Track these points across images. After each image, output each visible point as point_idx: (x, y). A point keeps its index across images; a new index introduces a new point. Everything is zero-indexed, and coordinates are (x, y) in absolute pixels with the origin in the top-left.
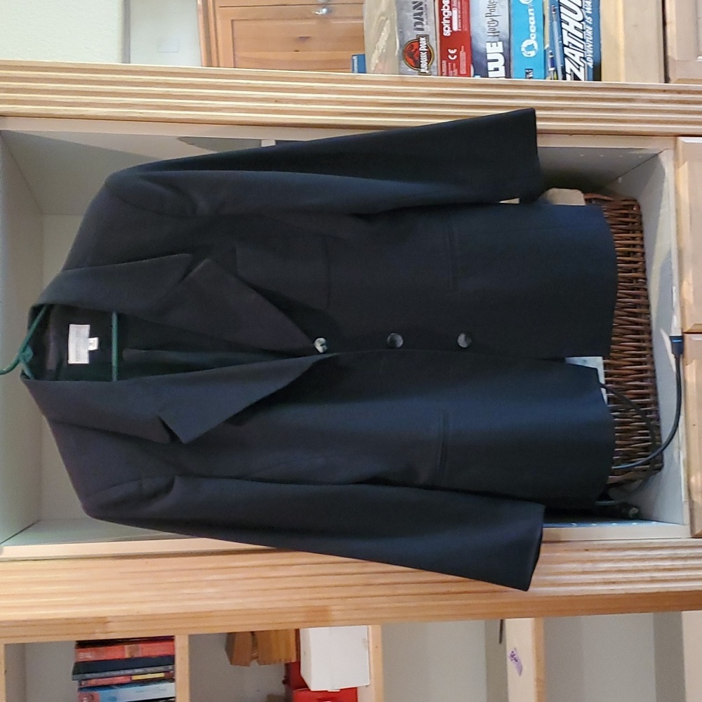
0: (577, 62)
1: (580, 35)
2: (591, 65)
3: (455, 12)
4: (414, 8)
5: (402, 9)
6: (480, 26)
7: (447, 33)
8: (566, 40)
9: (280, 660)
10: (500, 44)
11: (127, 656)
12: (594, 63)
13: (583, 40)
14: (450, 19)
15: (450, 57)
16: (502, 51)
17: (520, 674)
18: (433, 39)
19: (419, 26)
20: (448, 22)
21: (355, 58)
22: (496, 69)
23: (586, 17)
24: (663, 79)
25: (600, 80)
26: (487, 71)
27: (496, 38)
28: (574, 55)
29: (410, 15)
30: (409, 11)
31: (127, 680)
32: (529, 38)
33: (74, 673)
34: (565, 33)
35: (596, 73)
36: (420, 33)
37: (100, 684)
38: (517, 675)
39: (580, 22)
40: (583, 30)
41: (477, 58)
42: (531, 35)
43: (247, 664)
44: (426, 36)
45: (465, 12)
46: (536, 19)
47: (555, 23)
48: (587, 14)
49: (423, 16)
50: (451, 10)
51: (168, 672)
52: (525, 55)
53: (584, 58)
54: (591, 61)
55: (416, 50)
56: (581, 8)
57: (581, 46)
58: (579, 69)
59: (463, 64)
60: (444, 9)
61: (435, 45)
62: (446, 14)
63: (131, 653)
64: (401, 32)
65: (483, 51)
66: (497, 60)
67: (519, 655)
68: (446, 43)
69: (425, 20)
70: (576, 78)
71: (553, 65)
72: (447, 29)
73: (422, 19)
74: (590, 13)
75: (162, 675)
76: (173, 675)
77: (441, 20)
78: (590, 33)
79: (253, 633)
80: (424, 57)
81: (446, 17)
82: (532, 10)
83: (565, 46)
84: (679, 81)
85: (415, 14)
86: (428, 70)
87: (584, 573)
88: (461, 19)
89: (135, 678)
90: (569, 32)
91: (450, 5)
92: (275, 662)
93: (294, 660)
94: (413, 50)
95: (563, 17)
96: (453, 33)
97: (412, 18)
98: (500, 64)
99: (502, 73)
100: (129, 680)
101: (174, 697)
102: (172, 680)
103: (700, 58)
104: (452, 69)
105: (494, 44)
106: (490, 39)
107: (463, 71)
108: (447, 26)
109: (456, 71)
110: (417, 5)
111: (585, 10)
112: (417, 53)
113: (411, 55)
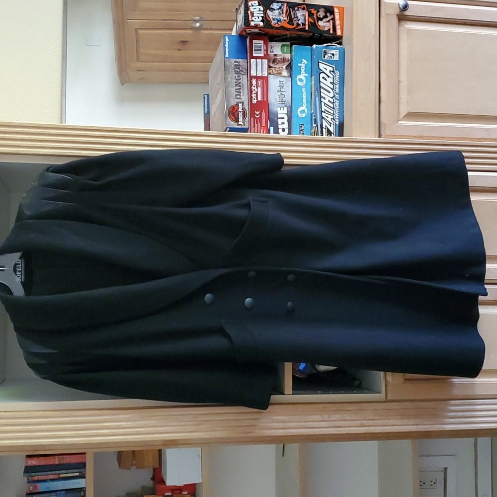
0: (329, 122)
1: (332, 106)
2: (337, 123)
3: (259, 89)
4: (236, 85)
5: (228, 86)
6: (274, 97)
7: (254, 101)
8: (324, 108)
9: (149, 467)
10: (286, 108)
11: (57, 462)
12: (339, 122)
13: (333, 108)
14: (257, 93)
15: (256, 116)
16: (286, 113)
18: (246, 104)
19: (238, 97)
20: (255, 95)
21: (206, 96)
22: (283, 123)
23: (336, 95)
24: (377, 135)
25: (342, 136)
26: (278, 124)
27: (283, 105)
28: (328, 117)
29: (233, 90)
30: (232, 88)
31: (56, 477)
32: (303, 106)
33: (24, 472)
34: (323, 104)
35: (341, 131)
36: (239, 100)
37: (39, 479)
39: (332, 98)
41: (272, 116)
42: (304, 104)
43: (129, 469)
44: (243, 103)
45: (265, 89)
46: (306, 95)
47: (317, 98)
48: (336, 93)
49: (241, 91)
50: (257, 88)
51: (82, 472)
52: (299, 116)
53: (334, 119)
54: (338, 121)
55: (236, 111)
56: (333, 89)
57: (332, 112)
58: (330, 126)
59: (263, 121)
60: (253, 88)
61: (246, 107)
62: (254, 90)
63: (59, 461)
64: (228, 100)
65: (276, 112)
66: (283, 118)
68: (253, 107)
69: (242, 92)
70: (329, 133)
71: (316, 122)
72: (254, 99)
73: (240, 93)
74: (338, 92)
75: (78, 474)
76: (85, 474)
77: (251, 94)
78: (337, 104)
79: (133, 451)
80: (241, 115)
81: (254, 92)
82: (305, 89)
83: (323, 112)
84: (387, 137)
85: (236, 90)
86: (243, 123)
88: (263, 94)
89: (61, 476)
90: (325, 104)
91: (256, 85)
92: (146, 467)
93: (158, 466)
94: (234, 111)
95: (322, 94)
96: (258, 101)
97: (234, 91)
98: (285, 120)
99: (286, 126)
100: (58, 477)
101: (85, 488)
102: (84, 477)
103: (400, 122)
104: (257, 123)
105: (282, 109)
106: (280, 105)
107: (263, 124)
108: (255, 97)
109: (259, 124)
110: (238, 84)
111: (335, 91)
112: (237, 113)
113: (233, 114)
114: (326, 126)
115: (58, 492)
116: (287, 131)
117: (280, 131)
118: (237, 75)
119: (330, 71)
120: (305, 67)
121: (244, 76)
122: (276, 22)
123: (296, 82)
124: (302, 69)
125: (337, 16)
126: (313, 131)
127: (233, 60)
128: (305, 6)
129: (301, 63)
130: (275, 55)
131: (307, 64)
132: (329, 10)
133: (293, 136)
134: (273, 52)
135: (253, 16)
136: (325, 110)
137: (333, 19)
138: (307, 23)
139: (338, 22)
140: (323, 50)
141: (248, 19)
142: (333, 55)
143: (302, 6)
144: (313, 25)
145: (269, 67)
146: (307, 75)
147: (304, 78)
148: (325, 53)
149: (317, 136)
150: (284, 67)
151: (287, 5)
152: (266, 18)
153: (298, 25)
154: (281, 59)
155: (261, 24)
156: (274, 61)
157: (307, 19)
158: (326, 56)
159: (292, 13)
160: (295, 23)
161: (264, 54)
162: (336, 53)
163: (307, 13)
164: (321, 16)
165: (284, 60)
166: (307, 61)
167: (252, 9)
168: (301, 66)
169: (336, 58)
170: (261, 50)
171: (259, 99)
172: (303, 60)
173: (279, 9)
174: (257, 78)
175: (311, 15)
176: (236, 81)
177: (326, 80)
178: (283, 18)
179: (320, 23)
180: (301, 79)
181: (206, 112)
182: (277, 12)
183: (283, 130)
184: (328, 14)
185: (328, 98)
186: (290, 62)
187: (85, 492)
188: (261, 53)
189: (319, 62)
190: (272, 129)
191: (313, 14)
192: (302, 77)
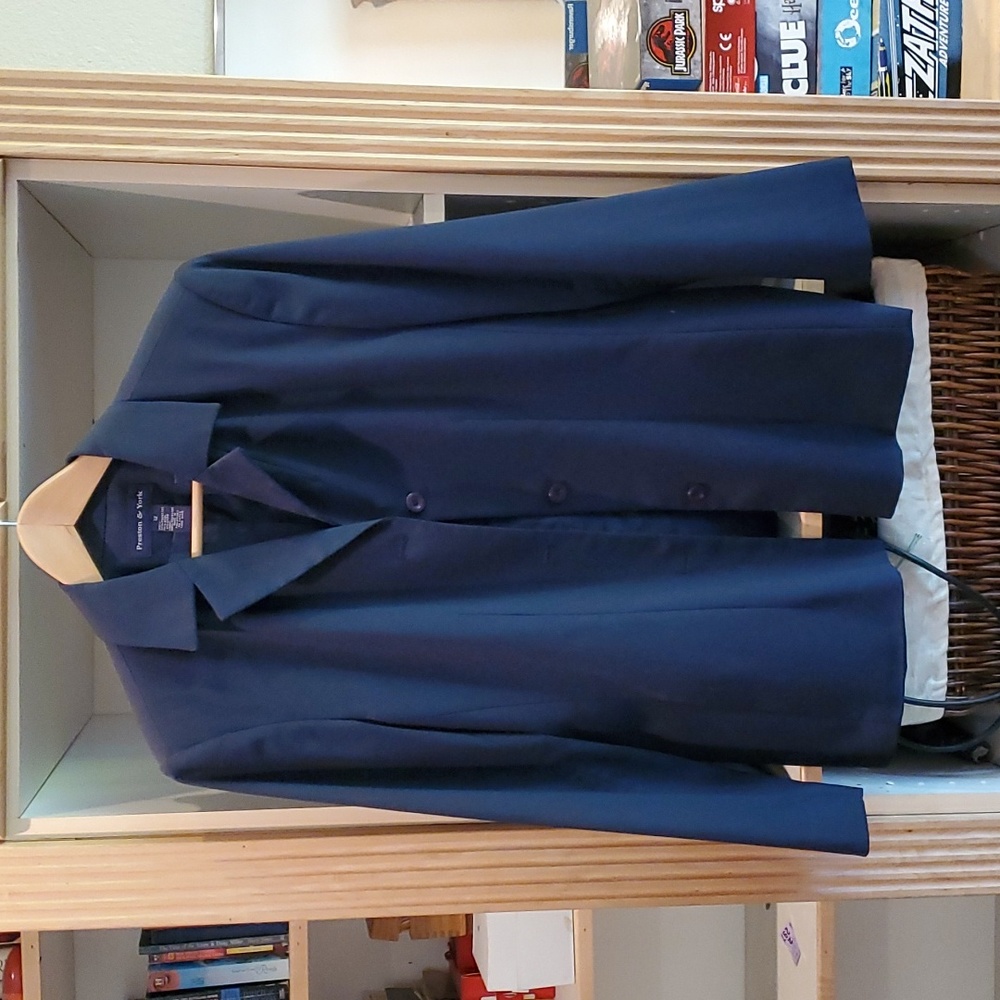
0: (922, 60)
1: (929, 14)
2: (944, 62)
7: (718, 7)
8: (907, 22)
9: (443, 933)
10: (801, 24)
12: (950, 60)
13: (934, 22)
15: (721, 45)
16: (804, 37)
17: (797, 964)
18: (695, 16)
21: (570, 6)
22: (794, 66)
26: (779, 67)
27: (796, 16)
28: (918, 47)
31: (219, 955)
32: (849, 17)
33: (141, 944)
34: (905, 10)
35: (952, 82)
36: (675, 6)
37: (179, 959)
38: (792, 962)
40: (935, 7)
41: (764, 47)
42: (853, 11)
43: (394, 938)
44: (685, 12)
51: (280, 943)
52: (841, 44)
53: (934, 52)
54: (946, 57)
55: (669, 33)
57: (931, 32)
58: (926, 70)
59: (742, 58)
61: (698, 25)
64: (646, 5)
65: (775, 35)
66: (796, 51)
67: (795, 934)
68: (714, 23)
70: (922, 89)
71: (885, 61)
75: (270, 948)
76: (286, 948)
78: (945, 11)
80: (680, 44)
83: (905, 32)
86: (686, 66)
87: (904, 864)
89: (230, 951)
90: (911, 10)
92: (435, 935)
93: (463, 933)
94: (663, 35)
96: (727, 7)
98: (800, 58)
99: (802, 72)
100: (222, 954)
101: (288, 980)
102: (287, 955)
104: (724, 66)
105: (792, 25)
106: (788, 17)
107: (742, 70)
109: (730, 69)
112: (670, 39)
113: (661, 44)
114: (913, 71)
115: (223, 991)
116: (804, 85)
117: (787, 85)
126: (876, 85)
133: (822, 96)
136: (912, 27)
149: (889, 98)
181: (571, 48)
183: (795, 84)
187: (287, 989)
190: (764, 80)
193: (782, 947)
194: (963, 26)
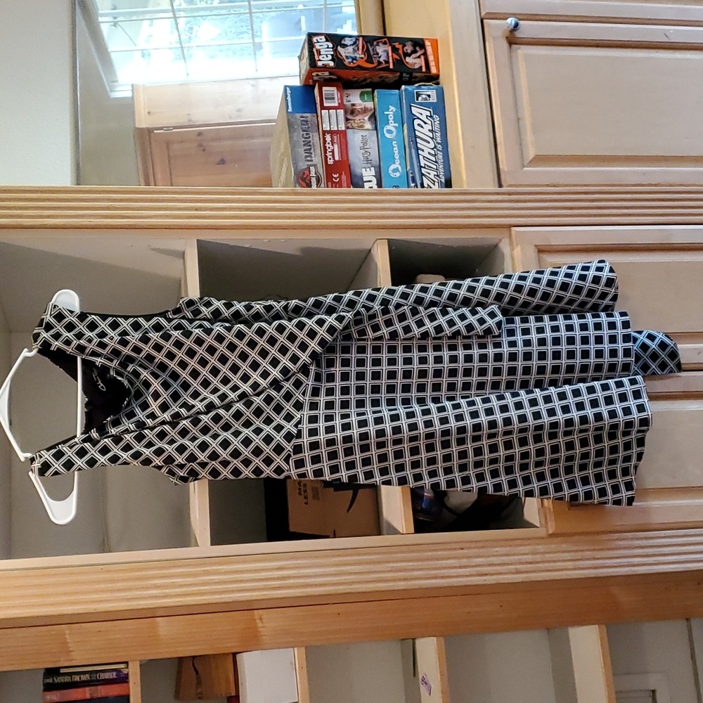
0: (432, 179)
1: (433, 159)
2: (443, 180)
3: (336, 146)
4: (304, 145)
5: (295, 147)
6: (356, 156)
7: (331, 162)
8: (423, 163)
10: (373, 169)
11: (88, 696)
12: (445, 178)
13: (436, 162)
14: (333, 151)
15: (334, 179)
16: (374, 174)
17: (430, 694)
18: (320, 167)
19: (309, 159)
20: (331, 154)
23: (437, 145)
24: (497, 185)
25: (451, 187)
27: (369, 165)
28: (429, 174)
29: (301, 150)
30: (300, 148)
32: (394, 163)
34: (421, 157)
36: (310, 163)
38: (428, 695)
39: (432, 149)
41: (356, 180)
42: (396, 160)
44: (315, 166)
45: (343, 147)
46: (399, 150)
47: (413, 151)
49: (312, 151)
50: (333, 145)
52: (392, 176)
53: (437, 176)
54: (443, 178)
55: (307, 176)
56: (432, 138)
57: (435, 167)
58: (434, 184)
59: (344, 185)
60: (327, 145)
61: (321, 171)
62: (329, 148)
63: (90, 694)
64: (295, 163)
65: (360, 175)
66: (371, 181)
67: (427, 677)
68: (330, 169)
71: (414, 181)
72: (330, 159)
73: (312, 154)
74: (440, 142)
77: (326, 152)
78: (441, 157)
80: (314, 181)
81: (330, 150)
82: (396, 142)
83: (422, 167)
84: (510, 186)
85: (305, 150)
88: (341, 152)
90: (424, 157)
91: (332, 141)
92: (217, 697)
93: (233, 694)
94: (305, 176)
95: (419, 145)
96: (335, 161)
97: (303, 152)
98: (374, 184)
103: (525, 169)
105: (368, 169)
106: (365, 165)
108: (331, 157)
110: (307, 144)
111: (436, 140)
112: (308, 178)
113: (304, 180)
114: (428, 185)
118: (305, 133)
119: (427, 116)
120: (394, 115)
121: (314, 134)
122: (350, 60)
123: (384, 135)
124: (390, 118)
125: (429, 50)
127: (298, 115)
128: (386, 39)
129: (388, 111)
130: (353, 105)
131: (396, 111)
132: (419, 44)
133: (384, 189)
134: (350, 101)
135: (319, 54)
136: (425, 165)
137: (425, 54)
138: (391, 61)
139: (431, 58)
140: (415, 91)
141: (314, 58)
142: (429, 96)
143: (383, 40)
144: (399, 63)
145: (347, 120)
146: (397, 125)
147: (393, 129)
148: (418, 95)
150: (366, 118)
151: (363, 40)
152: (337, 56)
153: (380, 63)
154: (362, 109)
155: (332, 64)
156: (352, 112)
157: (390, 54)
158: (420, 98)
159: (371, 49)
160: (375, 61)
161: (339, 103)
162: (433, 93)
163: (390, 48)
164: (409, 51)
165: (365, 110)
166: (395, 107)
167: (317, 46)
168: (388, 114)
169: (434, 99)
170: (334, 98)
171: (337, 158)
172: (390, 107)
173: (353, 45)
174: (331, 132)
175: (395, 50)
176: (304, 139)
177: (422, 127)
178: (359, 55)
179: (408, 59)
180: (390, 130)
182: (350, 49)
184: (417, 48)
185: (427, 150)
186: (373, 111)
188: (335, 102)
189: (411, 106)
191: (398, 49)
192: (391, 128)
193: (423, 689)
194: (451, 163)
